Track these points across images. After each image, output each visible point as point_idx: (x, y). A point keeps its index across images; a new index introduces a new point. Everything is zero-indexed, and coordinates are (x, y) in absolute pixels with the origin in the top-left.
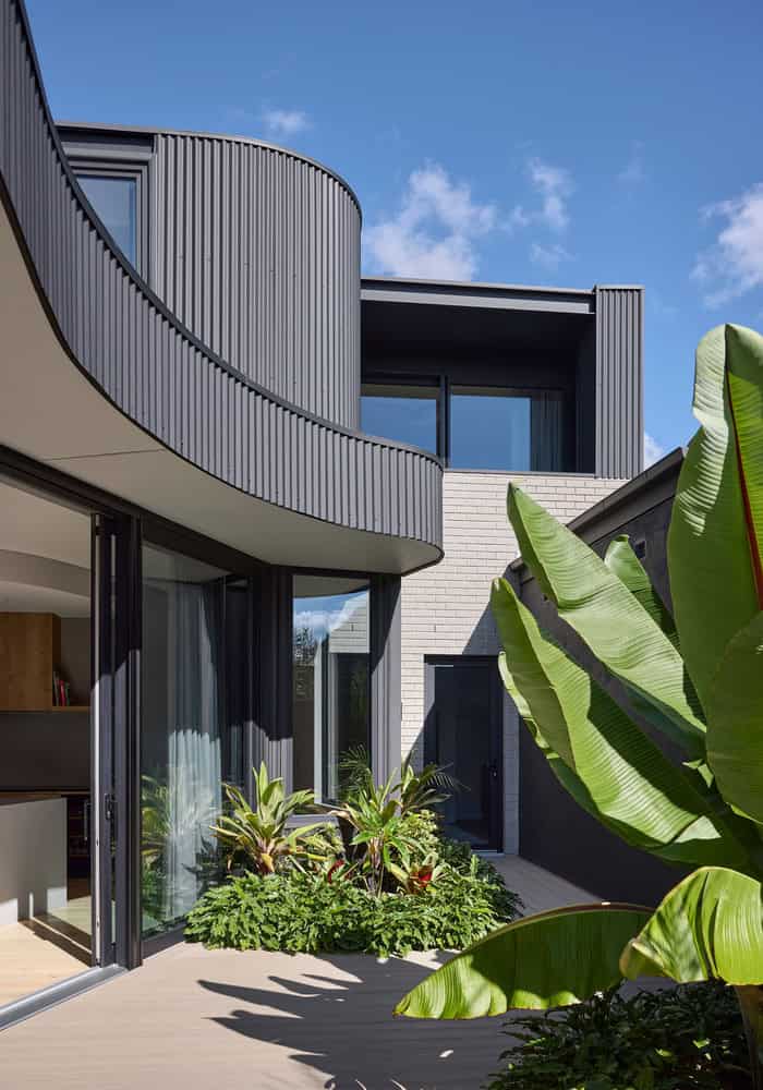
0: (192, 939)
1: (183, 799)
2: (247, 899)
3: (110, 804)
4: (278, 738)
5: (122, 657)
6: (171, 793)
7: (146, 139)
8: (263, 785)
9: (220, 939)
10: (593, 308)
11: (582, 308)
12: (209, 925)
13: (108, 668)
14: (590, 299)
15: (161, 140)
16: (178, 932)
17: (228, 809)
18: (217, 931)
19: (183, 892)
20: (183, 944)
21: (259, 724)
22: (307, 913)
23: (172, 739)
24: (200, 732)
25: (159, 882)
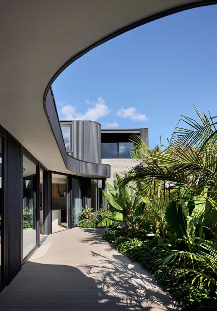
0: (78, 227)
1: (76, 209)
2: (84, 222)
3: (69, 210)
4: (89, 198)
5: (70, 191)
6: (75, 209)
7: (71, 121)
8: (87, 207)
9: (81, 226)
10: (140, 132)
11: (139, 132)
12: (80, 225)
13: (68, 192)
14: (140, 130)
15: (73, 122)
16: (76, 226)
17: (83, 210)
18: (81, 225)
19: (77, 221)
20: (77, 227)
21: (87, 197)
22: (92, 223)
23: (75, 199)
24: (79, 198)
25: (74, 220)
